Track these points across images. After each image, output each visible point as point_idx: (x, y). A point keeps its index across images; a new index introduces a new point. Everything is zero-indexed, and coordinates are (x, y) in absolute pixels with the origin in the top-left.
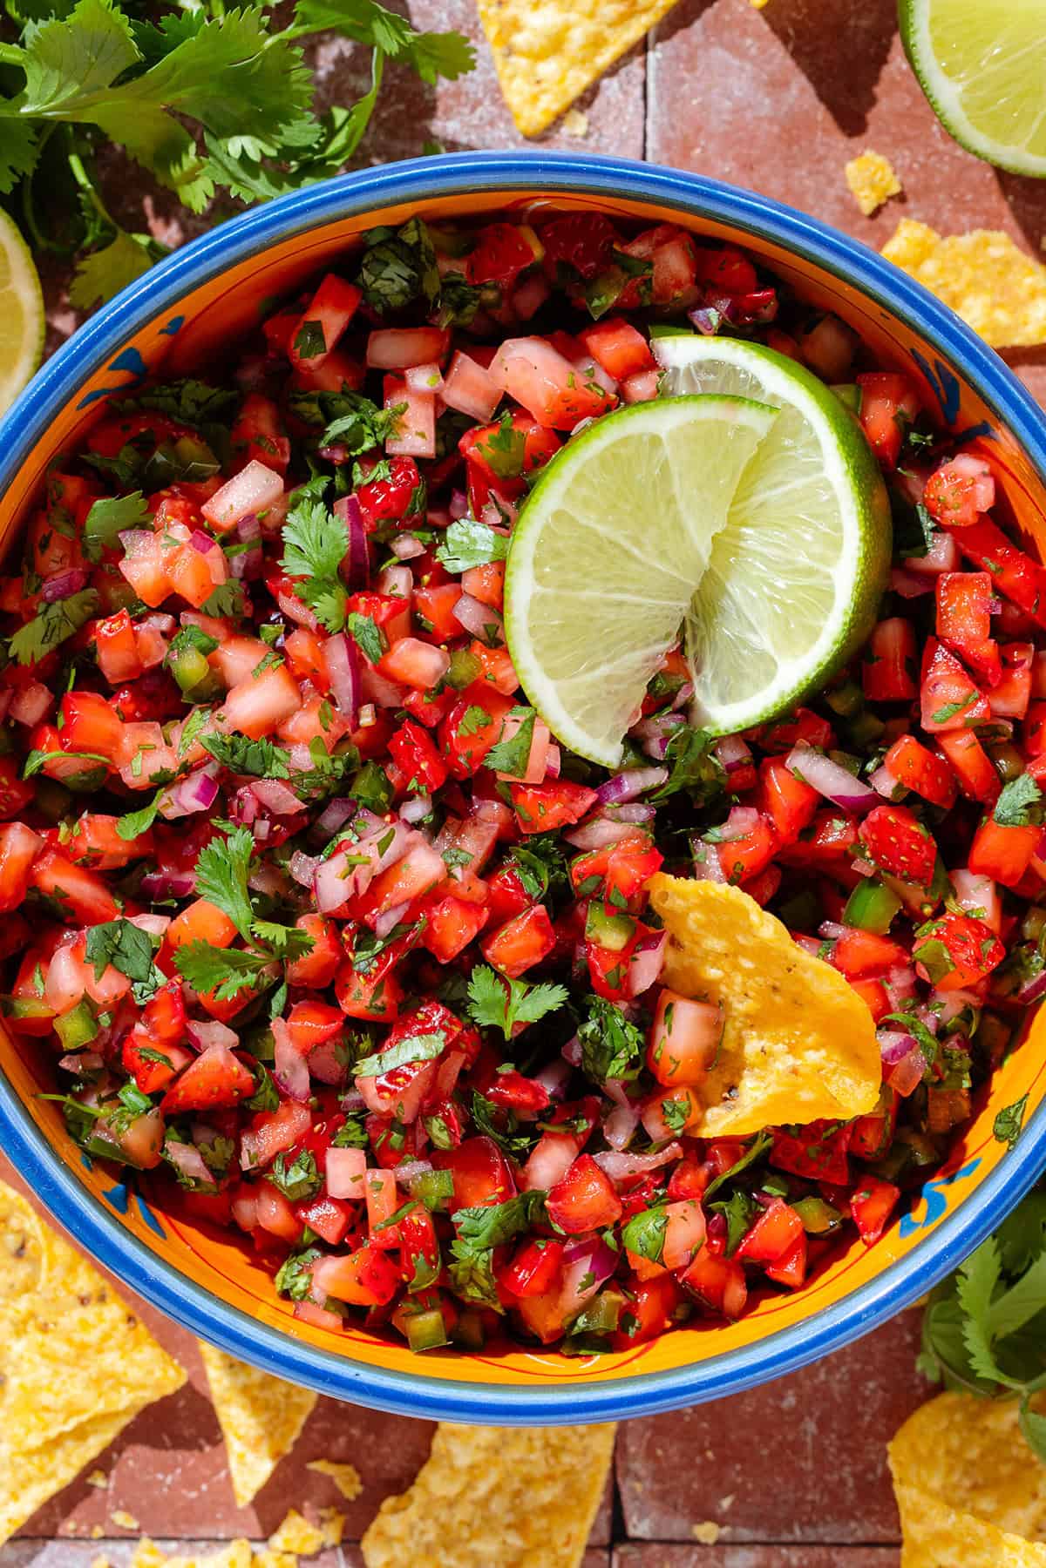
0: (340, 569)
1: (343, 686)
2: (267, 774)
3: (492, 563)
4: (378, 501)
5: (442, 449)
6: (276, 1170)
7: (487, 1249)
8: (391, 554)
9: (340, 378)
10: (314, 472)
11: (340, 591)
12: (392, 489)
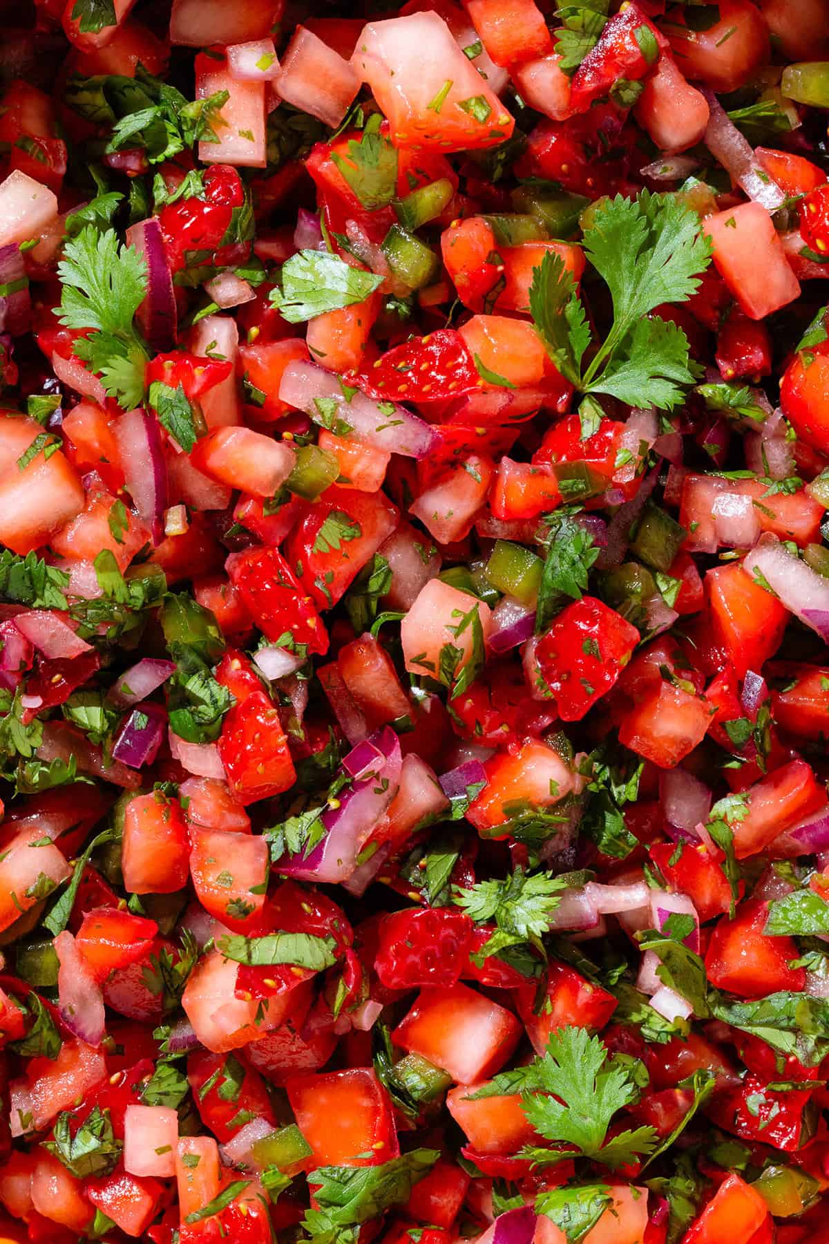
0: (136, 319)
1: (143, 481)
2: (38, 602)
3: (349, 306)
4: (187, 225)
5: (275, 155)
6: (58, 1137)
7: (353, 1225)
8: (209, 300)
9: (133, 58)
10: (101, 186)
11: (138, 352)
12: (207, 210)
